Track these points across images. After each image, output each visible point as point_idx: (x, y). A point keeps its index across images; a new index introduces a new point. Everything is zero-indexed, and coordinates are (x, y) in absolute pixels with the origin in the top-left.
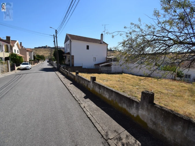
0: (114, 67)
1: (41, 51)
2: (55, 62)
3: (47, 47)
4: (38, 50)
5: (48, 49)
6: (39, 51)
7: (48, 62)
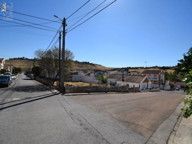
0: (74, 78)
1: (17, 62)
2: (33, 75)
3: (24, 58)
4: (13, 61)
5: (25, 61)
6: (15, 62)
7: (25, 74)
